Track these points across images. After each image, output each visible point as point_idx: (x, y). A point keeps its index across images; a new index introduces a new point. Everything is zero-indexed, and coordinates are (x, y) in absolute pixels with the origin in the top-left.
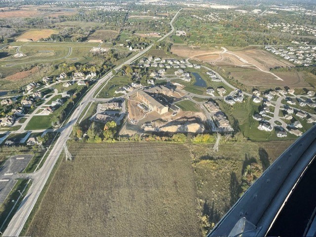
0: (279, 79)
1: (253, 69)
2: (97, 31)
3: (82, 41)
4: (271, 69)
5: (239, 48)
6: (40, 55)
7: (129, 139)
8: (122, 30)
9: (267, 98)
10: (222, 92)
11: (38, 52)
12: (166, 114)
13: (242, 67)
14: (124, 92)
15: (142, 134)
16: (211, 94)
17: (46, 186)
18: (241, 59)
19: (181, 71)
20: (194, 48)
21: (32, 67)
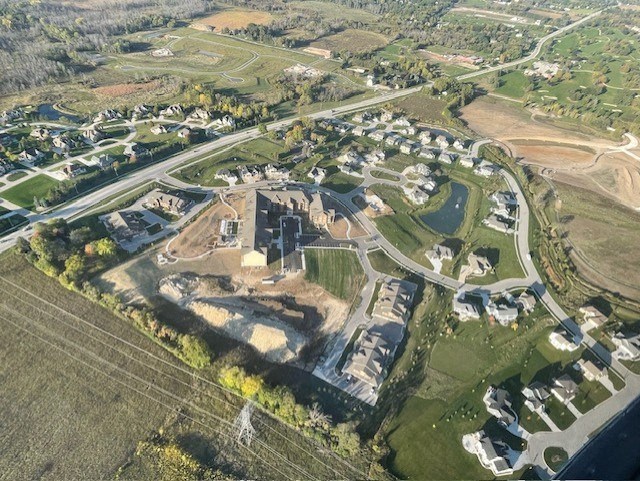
2: (347, 31)
3: (293, 47)
6: (194, 58)
7: (100, 298)
8: (401, 37)
9: (615, 348)
11: (196, 52)
12: (256, 271)
14: (233, 180)
15: (141, 297)
16: (436, 262)
20: (537, 118)
21: (154, 78)
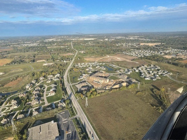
0: (137, 63)
1: (125, 61)
2: (36, 56)
3: (33, 62)
4: (132, 60)
5: (113, 55)
6: (13, 71)
8: (50, 54)
10: (122, 70)
11: (10, 70)
13: (121, 61)
14: (82, 79)
16: (118, 72)
17: (88, 118)
18: (118, 58)
19: (99, 66)
20: (94, 57)
21: (16, 78)
